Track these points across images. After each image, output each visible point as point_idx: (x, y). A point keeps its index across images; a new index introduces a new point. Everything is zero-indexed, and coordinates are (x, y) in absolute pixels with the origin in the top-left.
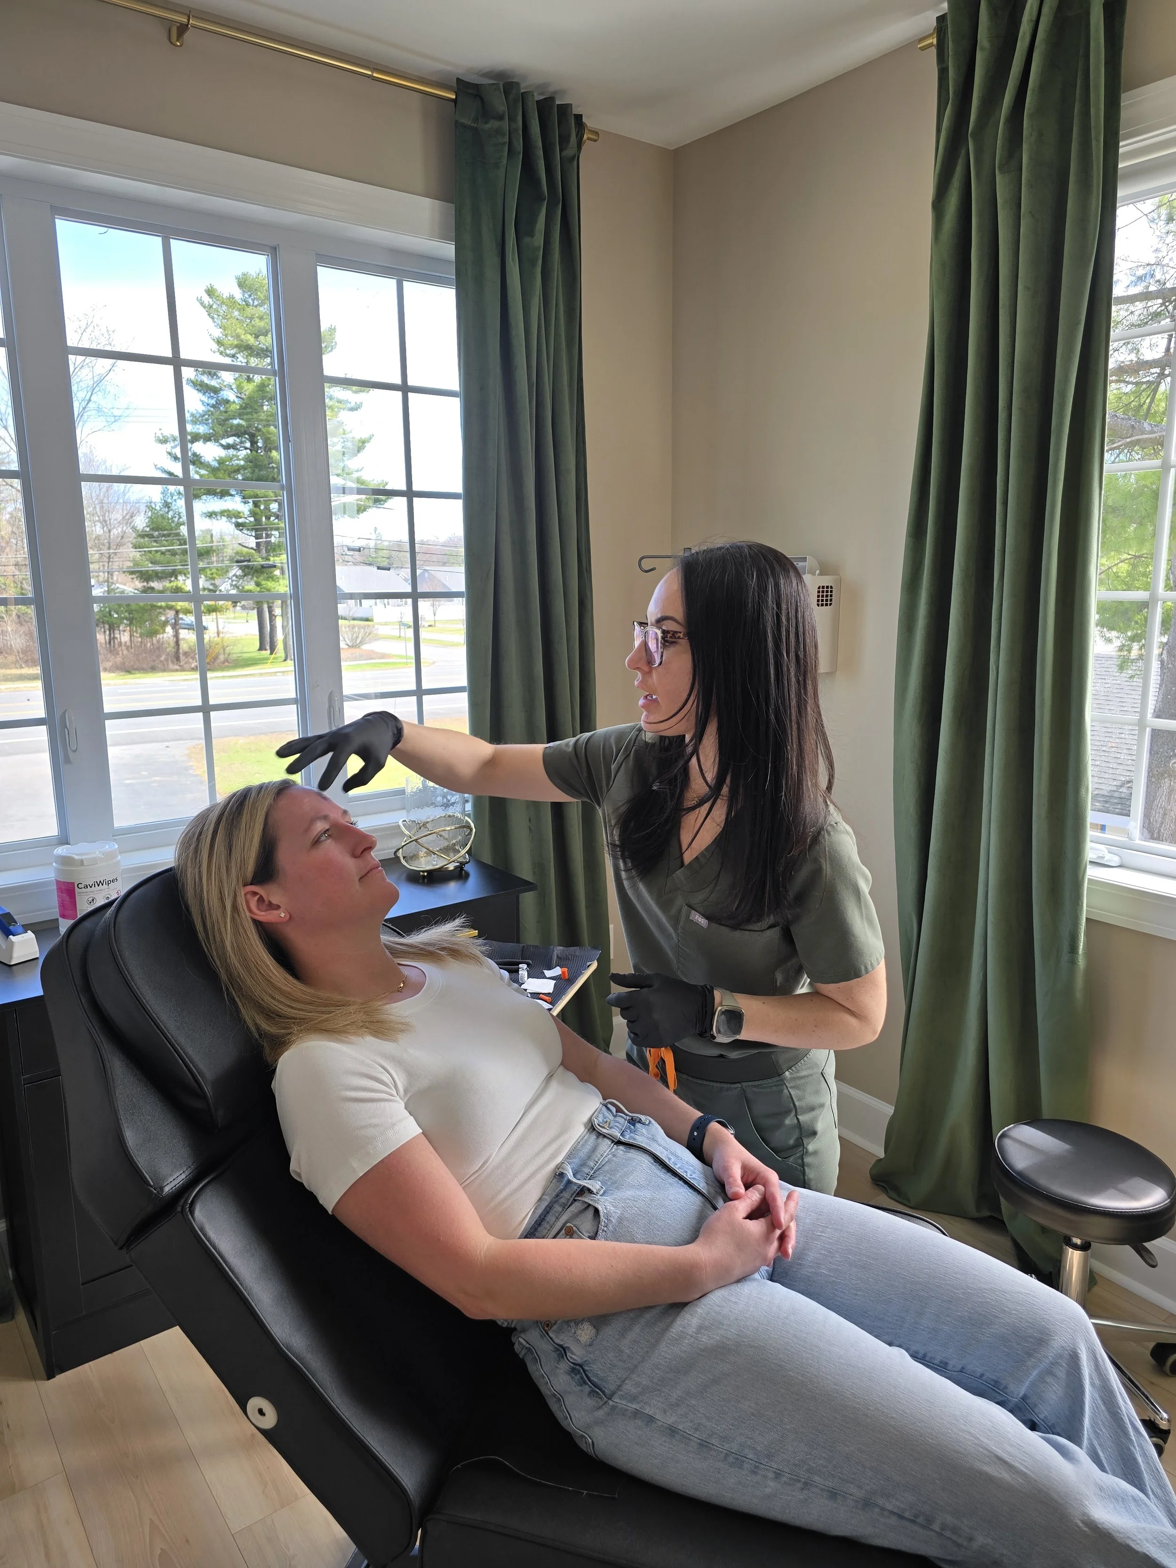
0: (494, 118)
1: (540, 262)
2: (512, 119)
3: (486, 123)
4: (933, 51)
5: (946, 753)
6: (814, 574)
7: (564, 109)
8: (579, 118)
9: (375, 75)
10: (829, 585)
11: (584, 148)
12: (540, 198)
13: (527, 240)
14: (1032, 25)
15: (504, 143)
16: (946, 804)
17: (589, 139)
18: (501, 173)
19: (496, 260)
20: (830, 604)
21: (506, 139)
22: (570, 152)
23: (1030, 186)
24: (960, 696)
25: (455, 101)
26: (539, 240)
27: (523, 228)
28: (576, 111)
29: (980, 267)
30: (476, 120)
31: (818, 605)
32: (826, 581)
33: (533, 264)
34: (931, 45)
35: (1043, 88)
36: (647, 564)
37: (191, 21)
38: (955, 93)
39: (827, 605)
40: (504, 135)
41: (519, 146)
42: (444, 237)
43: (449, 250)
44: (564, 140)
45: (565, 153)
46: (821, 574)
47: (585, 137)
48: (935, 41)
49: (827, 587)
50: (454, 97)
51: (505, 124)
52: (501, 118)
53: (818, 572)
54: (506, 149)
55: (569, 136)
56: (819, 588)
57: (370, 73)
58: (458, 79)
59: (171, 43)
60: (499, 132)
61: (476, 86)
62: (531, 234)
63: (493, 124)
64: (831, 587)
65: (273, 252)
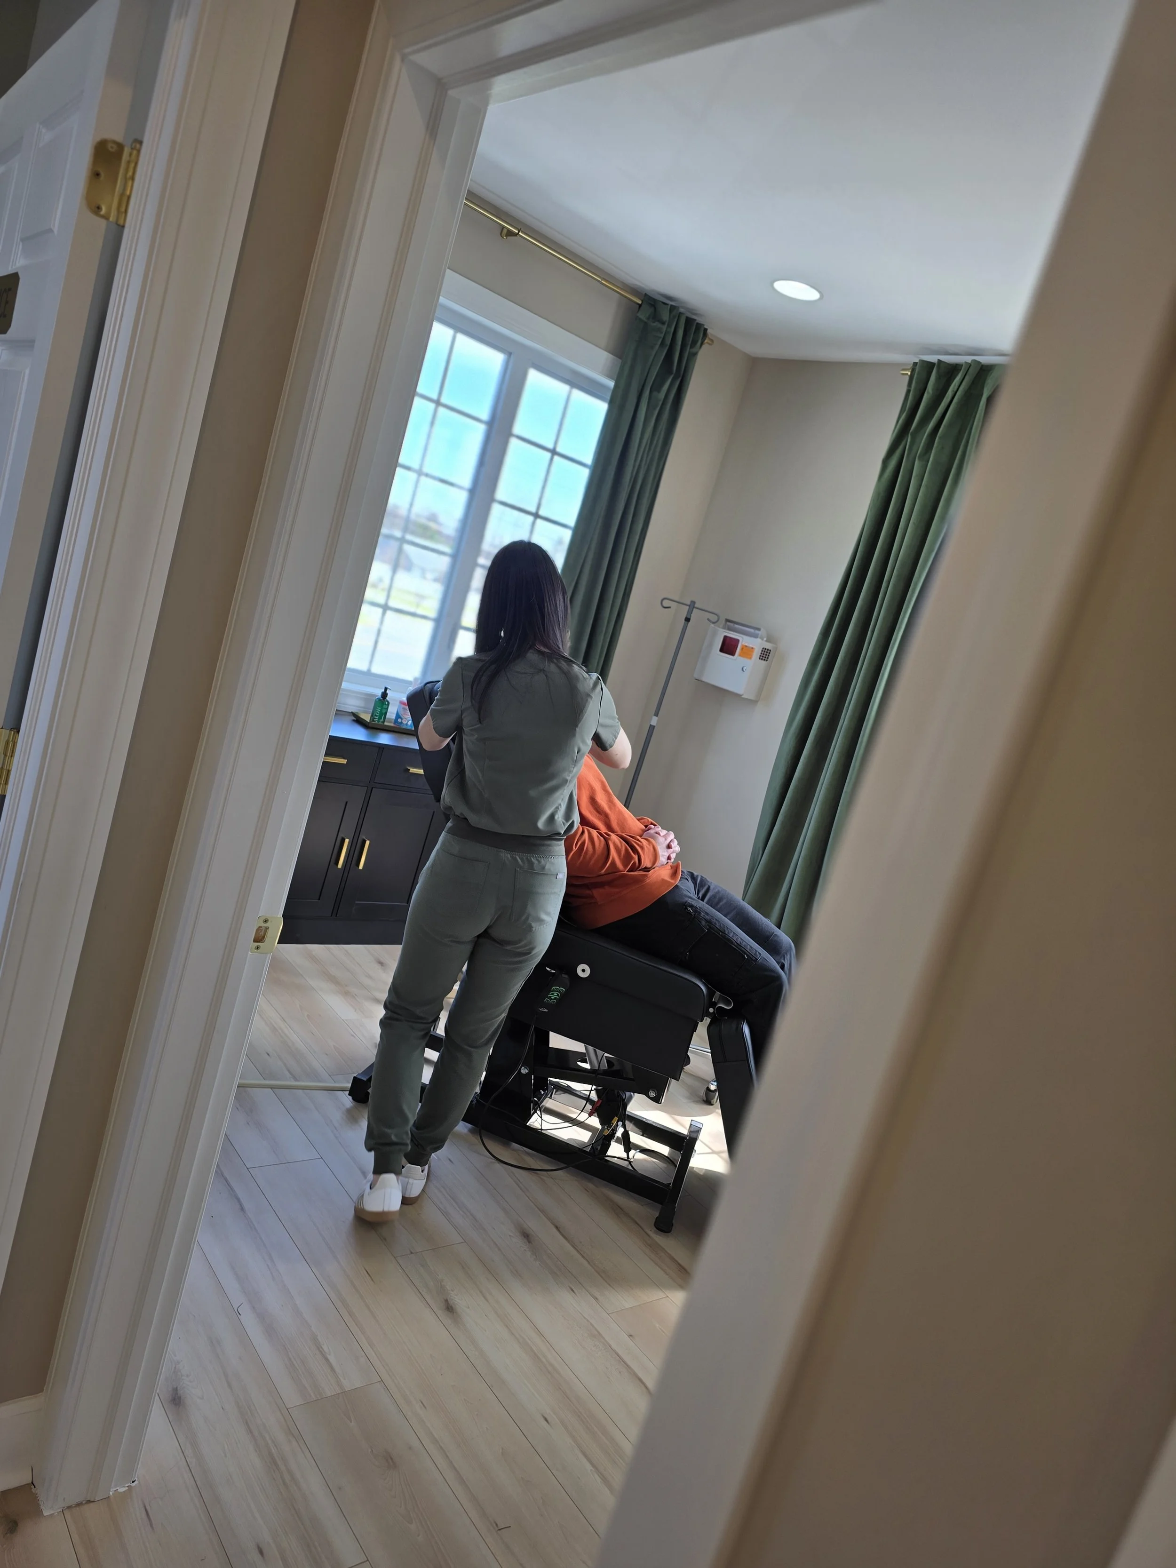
0: (658, 321)
1: (658, 408)
2: (669, 326)
3: (654, 322)
4: (907, 379)
5: (805, 759)
6: (763, 640)
7: (699, 326)
8: (706, 330)
9: (603, 282)
10: (770, 649)
11: (704, 347)
12: (670, 372)
13: (655, 393)
14: (953, 393)
15: (661, 337)
16: (796, 787)
17: (707, 343)
18: (654, 353)
19: (635, 401)
20: (767, 660)
21: (662, 336)
22: (694, 350)
23: (930, 473)
24: (821, 728)
25: (640, 306)
26: (662, 395)
27: (656, 387)
28: (705, 327)
29: (895, 504)
30: (648, 319)
31: (760, 658)
32: (768, 646)
33: (655, 409)
34: (907, 374)
35: (951, 425)
36: (666, 603)
37: (520, 233)
38: (909, 408)
39: (764, 660)
40: (662, 333)
41: (668, 341)
42: (610, 377)
43: (611, 384)
44: (694, 343)
45: (692, 350)
46: (767, 641)
47: (706, 341)
48: (909, 373)
49: (768, 650)
50: (640, 302)
51: (664, 328)
52: (663, 323)
53: (765, 639)
54: (660, 341)
55: (698, 341)
56: (763, 648)
57: (600, 280)
58: (646, 294)
59: (502, 236)
60: (659, 330)
61: (655, 300)
62: (659, 391)
63: (657, 324)
64: (770, 651)
65: (509, 354)
